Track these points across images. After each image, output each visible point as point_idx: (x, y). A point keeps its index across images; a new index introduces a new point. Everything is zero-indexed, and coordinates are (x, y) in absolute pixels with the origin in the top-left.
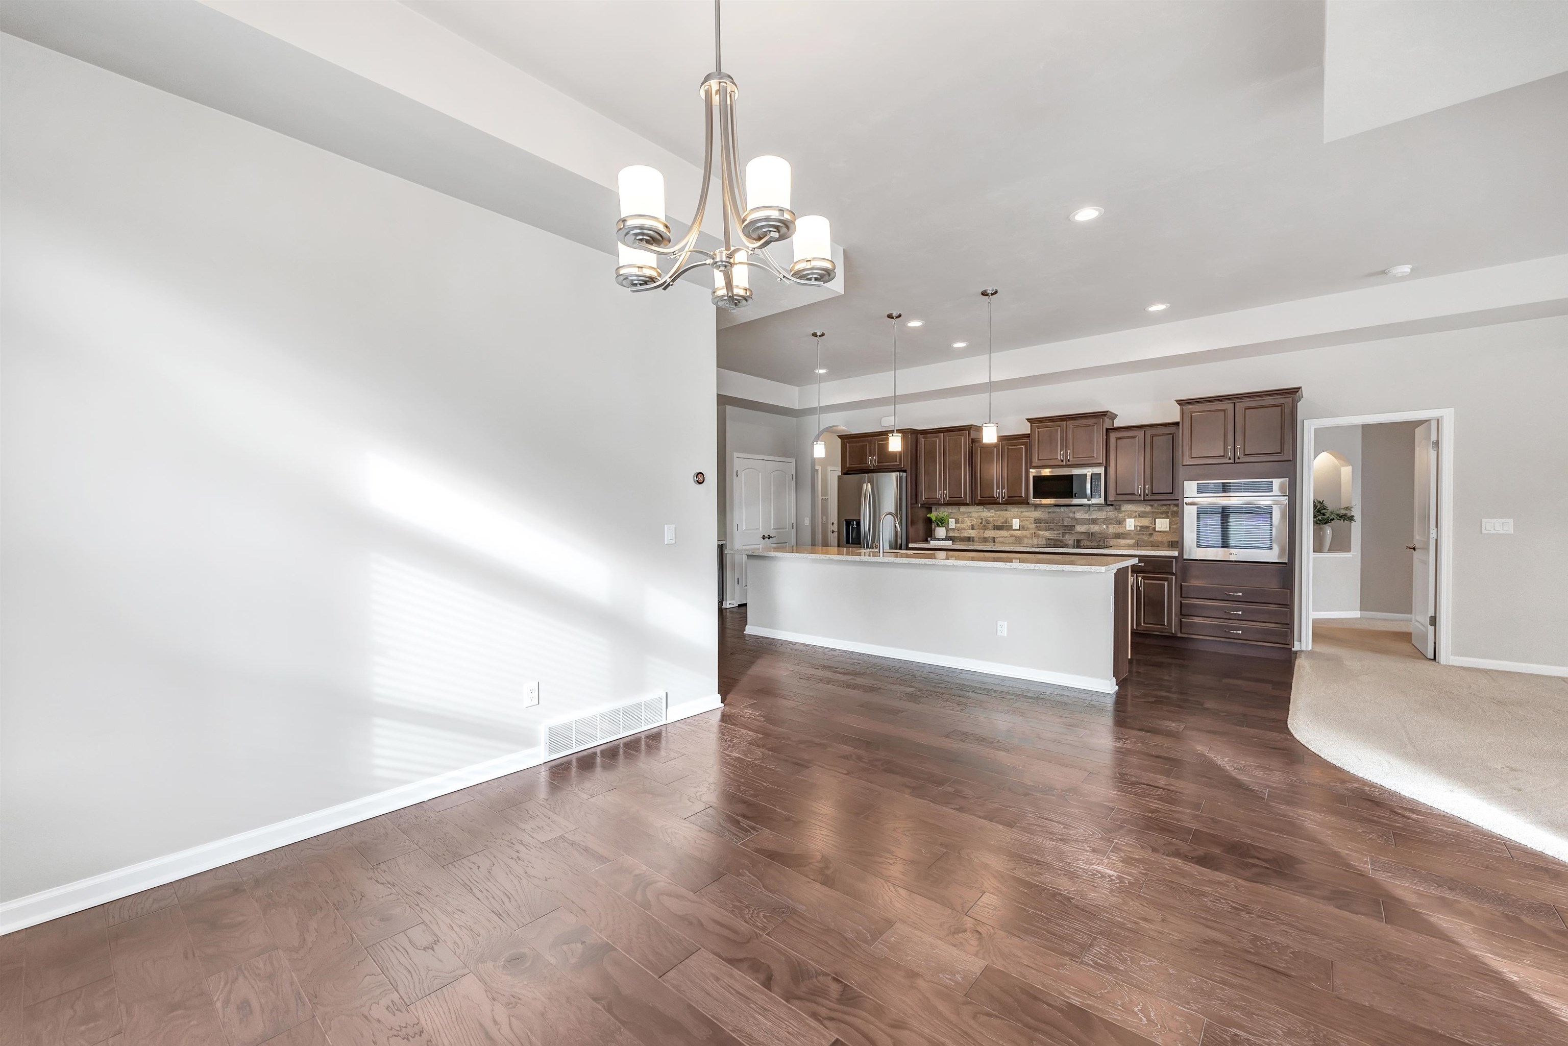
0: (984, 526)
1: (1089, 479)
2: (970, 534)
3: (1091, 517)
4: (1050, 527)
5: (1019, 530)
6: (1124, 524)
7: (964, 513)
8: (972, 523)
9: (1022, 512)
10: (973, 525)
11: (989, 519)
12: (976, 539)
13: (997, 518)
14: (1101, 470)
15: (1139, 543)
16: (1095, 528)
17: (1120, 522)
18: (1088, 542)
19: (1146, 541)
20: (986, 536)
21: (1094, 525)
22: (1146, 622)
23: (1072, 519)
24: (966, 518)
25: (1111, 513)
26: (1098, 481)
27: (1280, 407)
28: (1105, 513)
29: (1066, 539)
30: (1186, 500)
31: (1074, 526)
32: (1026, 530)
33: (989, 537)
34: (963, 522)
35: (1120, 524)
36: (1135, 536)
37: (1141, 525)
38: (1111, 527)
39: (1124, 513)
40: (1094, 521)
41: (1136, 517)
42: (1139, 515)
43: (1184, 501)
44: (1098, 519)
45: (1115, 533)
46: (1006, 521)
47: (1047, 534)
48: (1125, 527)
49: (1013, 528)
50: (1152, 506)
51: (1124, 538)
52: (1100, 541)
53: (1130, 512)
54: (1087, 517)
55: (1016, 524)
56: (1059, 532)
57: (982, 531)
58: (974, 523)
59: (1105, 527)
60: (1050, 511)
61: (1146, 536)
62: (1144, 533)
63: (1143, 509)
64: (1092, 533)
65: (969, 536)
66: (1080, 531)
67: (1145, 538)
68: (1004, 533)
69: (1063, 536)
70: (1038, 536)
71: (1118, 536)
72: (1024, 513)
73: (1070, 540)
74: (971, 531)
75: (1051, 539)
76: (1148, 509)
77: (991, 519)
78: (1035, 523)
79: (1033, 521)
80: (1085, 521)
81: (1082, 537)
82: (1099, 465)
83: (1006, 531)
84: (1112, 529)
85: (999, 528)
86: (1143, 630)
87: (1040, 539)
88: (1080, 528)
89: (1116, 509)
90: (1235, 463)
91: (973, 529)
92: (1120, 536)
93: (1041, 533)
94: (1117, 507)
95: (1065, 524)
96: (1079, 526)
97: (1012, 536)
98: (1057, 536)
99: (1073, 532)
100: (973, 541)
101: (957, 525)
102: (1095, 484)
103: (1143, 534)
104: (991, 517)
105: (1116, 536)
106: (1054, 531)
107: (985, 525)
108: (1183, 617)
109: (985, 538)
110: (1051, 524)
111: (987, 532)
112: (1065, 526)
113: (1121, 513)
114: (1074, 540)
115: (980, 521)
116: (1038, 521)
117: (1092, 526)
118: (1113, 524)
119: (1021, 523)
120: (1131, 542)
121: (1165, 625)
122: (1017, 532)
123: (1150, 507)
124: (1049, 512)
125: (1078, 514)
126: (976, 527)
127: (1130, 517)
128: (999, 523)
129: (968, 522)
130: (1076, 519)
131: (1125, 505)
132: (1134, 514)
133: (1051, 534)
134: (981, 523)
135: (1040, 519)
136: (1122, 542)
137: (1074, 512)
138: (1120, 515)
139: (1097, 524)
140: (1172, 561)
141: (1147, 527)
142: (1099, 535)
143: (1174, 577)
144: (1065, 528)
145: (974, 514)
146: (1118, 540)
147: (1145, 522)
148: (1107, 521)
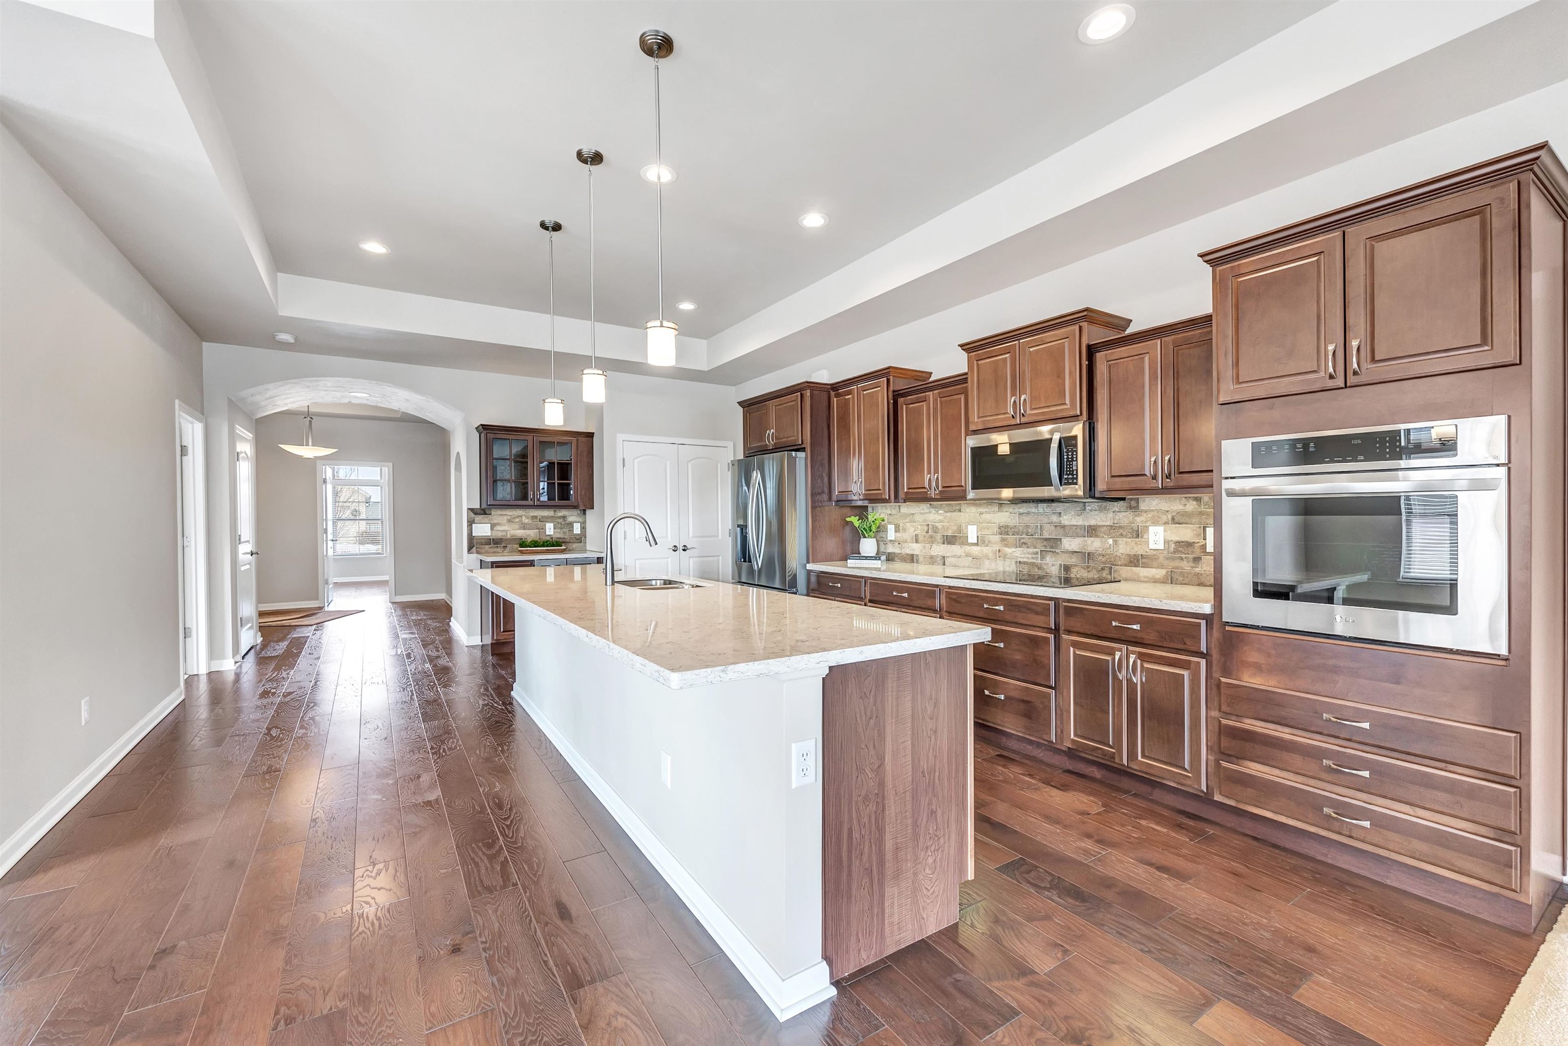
0: (931, 537)
1: (1054, 447)
2: (913, 550)
3: (1087, 524)
4: (1022, 541)
5: (977, 544)
6: (1145, 536)
7: (906, 516)
8: (916, 532)
9: (981, 513)
10: (916, 535)
11: (937, 525)
12: (921, 559)
13: (947, 524)
14: (1078, 430)
15: (1175, 576)
16: (1094, 544)
17: (1137, 534)
18: (1083, 571)
19: (1188, 573)
20: (933, 554)
21: (1092, 539)
22: (1146, 754)
23: (1056, 526)
24: (909, 524)
25: (1121, 515)
26: (1072, 451)
27: (1477, 217)
28: (1111, 515)
29: (1047, 564)
30: (1227, 485)
31: (1061, 539)
32: (987, 546)
33: (937, 556)
34: (904, 530)
35: (1138, 536)
36: (1166, 563)
37: (1177, 539)
38: (1122, 541)
39: (1145, 515)
40: (1092, 531)
41: (1166, 523)
42: (1173, 519)
43: (1223, 487)
44: (1100, 526)
45: (1129, 555)
46: (960, 530)
47: (1021, 554)
48: (1147, 543)
49: (969, 542)
50: (1198, 500)
51: (1145, 566)
52: (1103, 569)
53: (1155, 513)
54: (1080, 523)
55: (972, 534)
56: (1035, 550)
57: (928, 546)
58: (918, 532)
59: (1111, 541)
60: (1021, 511)
61: (1188, 562)
62: (1183, 556)
63: (1181, 507)
64: (1089, 554)
65: (911, 553)
66: (1070, 549)
67: (1186, 566)
68: (956, 549)
69: (1042, 558)
70: (1005, 557)
71: (1135, 561)
72: (983, 516)
73: (1053, 565)
74: (915, 546)
75: (1025, 563)
76: (1191, 506)
77: (939, 525)
78: (1001, 534)
79: (996, 530)
80: (1078, 530)
81: (1073, 560)
82: (1075, 418)
83: (959, 546)
84: (1125, 547)
85: (950, 540)
86: (1140, 771)
87: (1008, 562)
88: (1070, 544)
89: (1131, 508)
90: (1346, 387)
91: (917, 541)
92: (1138, 560)
93: (1009, 550)
94: (1133, 503)
95: (1046, 535)
96: (1069, 539)
97: (967, 555)
98: (1033, 558)
99: (1057, 551)
100: (917, 562)
101: (898, 534)
102: (1068, 458)
103: (1182, 559)
104: (941, 521)
105: (1131, 562)
106: (1028, 547)
107: (931, 534)
108: (1223, 757)
109: (932, 557)
110: (1024, 536)
111: (934, 546)
112: (1046, 539)
113: (1138, 516)
114: (1061, 565)
115: (926, 528)
116: (1004, 530)
117: (1089, 540)
118: (1126, 537)
119: (979, 533)
120: (1160, 573)
121: (1184, 769)
122: (975, 548)
123: (1195, 503)
124: (1021, 514)
125: (1065, 517)
126: (921, 538)
127: (1155, 523)
128: (950, 533)
129: (911, 531)
130: (1064, 527)
131: (1147, 500)
132: (1164, 518)
133: (1024, 553)
134: (927, 532)
135: (1007, 526)
136: (1142, 572)
137: (1060, 513)
138: (1138, 519)
139: (1097, 536)
140: (1199, 625)
141: (1190, 545)
142: (1101, 558)
143: (1203, 662)
144: (1045, 543)
145: (917, 517)
146: (1134, 569)
147: (1186, 533)
148: (1115, 530)
